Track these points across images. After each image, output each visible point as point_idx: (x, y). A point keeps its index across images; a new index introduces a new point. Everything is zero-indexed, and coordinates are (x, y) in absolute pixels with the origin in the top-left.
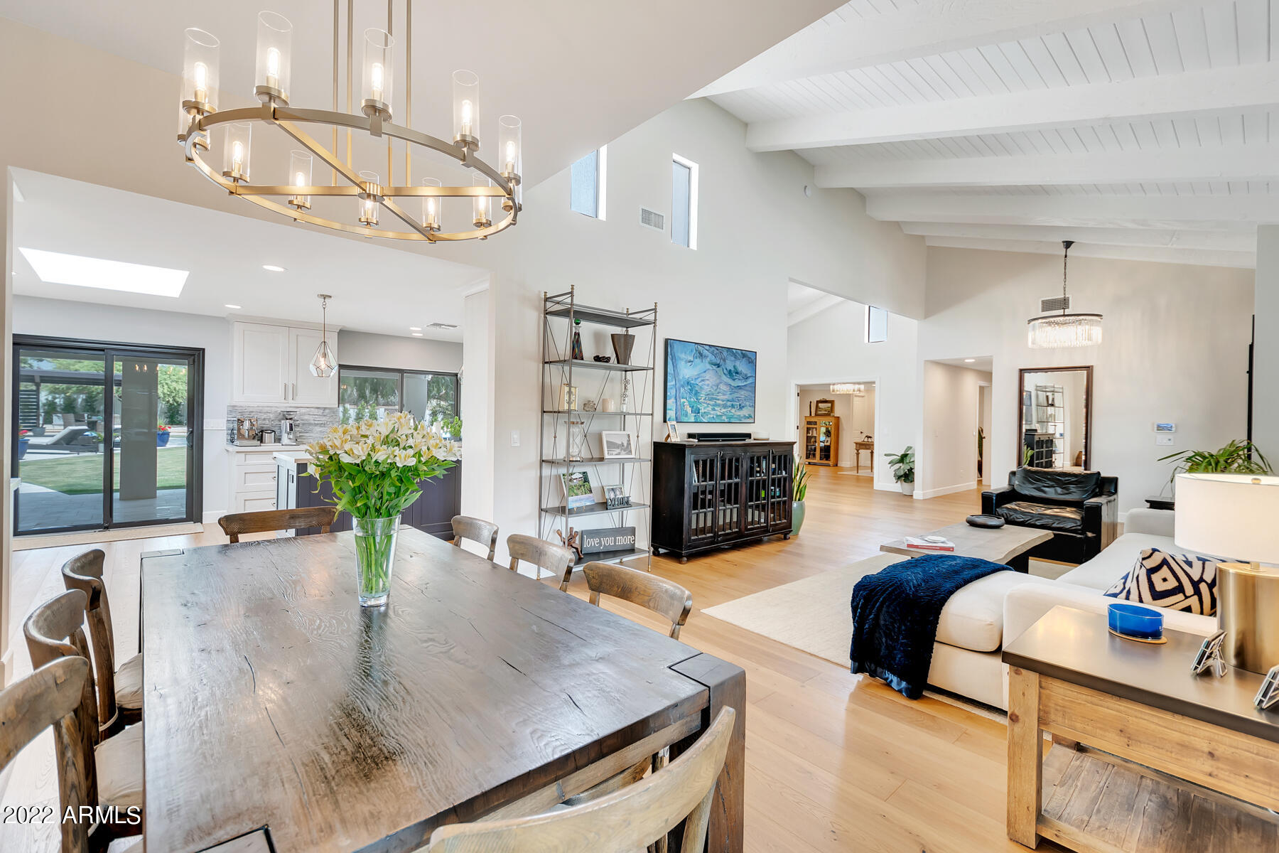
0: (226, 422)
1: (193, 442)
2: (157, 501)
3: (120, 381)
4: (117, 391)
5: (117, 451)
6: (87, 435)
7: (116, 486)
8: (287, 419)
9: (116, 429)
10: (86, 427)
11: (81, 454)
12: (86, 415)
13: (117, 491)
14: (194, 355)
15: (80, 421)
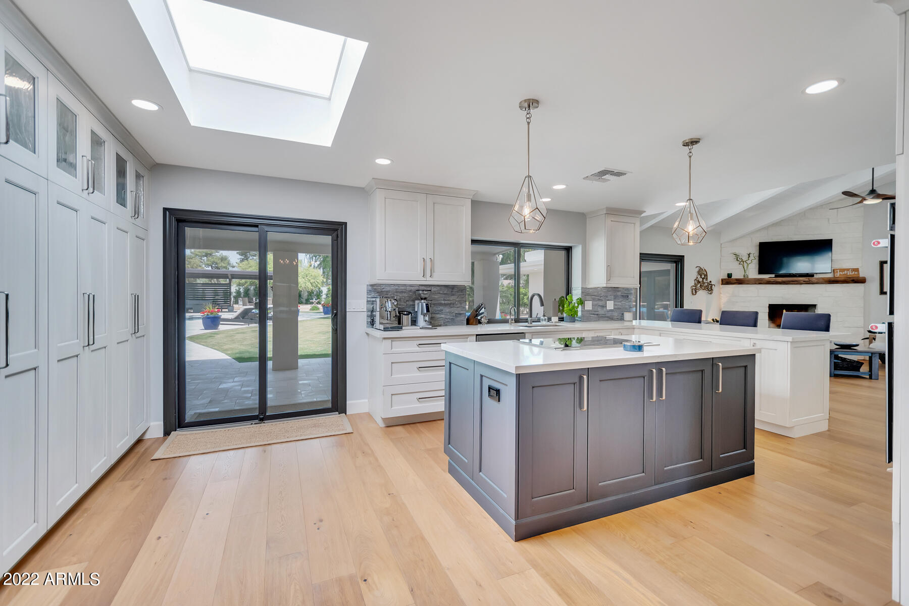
0: (366, 302)
1: (337, 326)
2: (300, 373)
3: (272, 276)
4: (270, 283)
5: (270, 324)
6: (254, 312)
7: (270, 354)
8: (422, 299)
9: (269, 308)
10: (252, 307)
11: (251, 325)
12: (254, 299)
13: (271, 359)
14: (337, 230)
15: (251, 302)
